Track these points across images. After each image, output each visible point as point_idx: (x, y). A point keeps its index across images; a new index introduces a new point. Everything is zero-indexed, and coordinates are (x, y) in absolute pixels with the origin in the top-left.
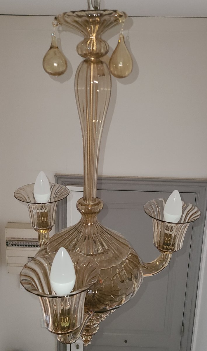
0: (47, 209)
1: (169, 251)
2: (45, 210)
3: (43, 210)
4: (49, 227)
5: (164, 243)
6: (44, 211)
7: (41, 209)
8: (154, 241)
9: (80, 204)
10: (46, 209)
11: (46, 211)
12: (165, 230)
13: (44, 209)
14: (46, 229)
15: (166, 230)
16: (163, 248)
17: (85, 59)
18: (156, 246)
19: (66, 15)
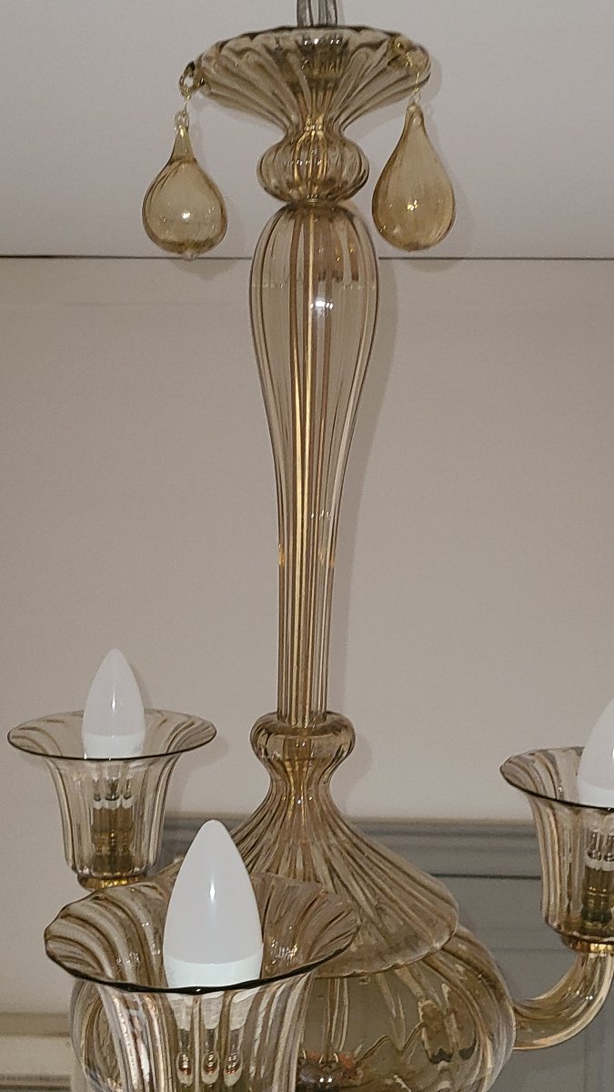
0: (132, 798)
1: (606, 940)
2: (124, 802)
3: (118, 802)
4: (137, 869)
5: (584, 915)
6: (118, 805)
7: (107, 799)
8: (545, 907)
9: (263, 732)
10: (126, 798)
11: (128, 804)
12: (587, 857)
13: (121, 797)
14: (124, 874)
15: (590, 855)
16: (583, 931)
17: (284, 204)
18: (555, 924)
19: (224, 52)
